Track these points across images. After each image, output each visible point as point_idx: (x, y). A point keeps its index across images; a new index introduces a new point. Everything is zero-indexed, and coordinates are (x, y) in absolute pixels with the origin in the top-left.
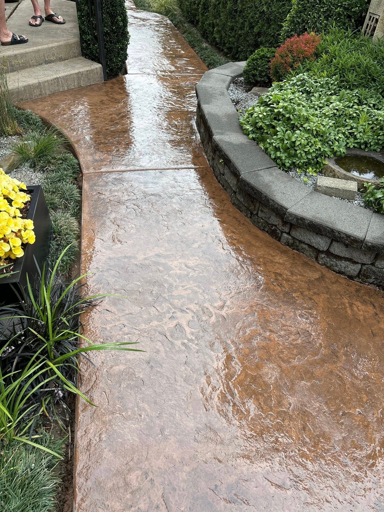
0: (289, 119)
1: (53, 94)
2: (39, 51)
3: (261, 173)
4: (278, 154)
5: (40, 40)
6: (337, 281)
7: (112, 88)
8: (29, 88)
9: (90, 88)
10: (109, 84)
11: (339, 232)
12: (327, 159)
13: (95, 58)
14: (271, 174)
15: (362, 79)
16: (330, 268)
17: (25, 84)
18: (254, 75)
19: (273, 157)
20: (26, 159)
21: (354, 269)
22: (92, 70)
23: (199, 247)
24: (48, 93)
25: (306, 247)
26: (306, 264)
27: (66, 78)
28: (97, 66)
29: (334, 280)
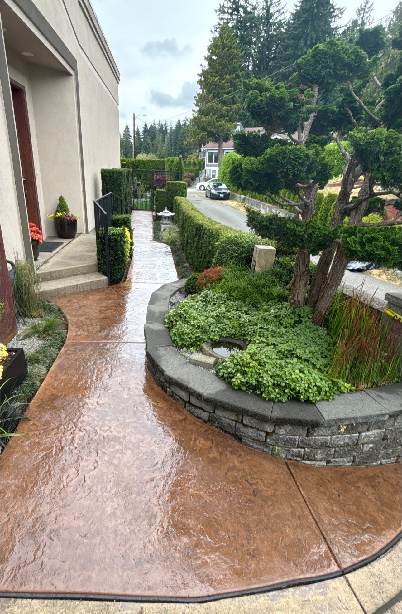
0: (185, 317)
1: (73, 294)
2: (70, 269)
3: (160, 349)
4: (176, 338)
5: (73, 263)
6: (195, 423)
7: (111, 290)
8: (58, 290)
9: (97, 290)
10: (111, 288)
11: (191, 389)
12: (205, 343)
13: (105, 274)
14: (166, 350)
15: (241, 295)
16: (192, 413)
17: (55, 288)
18: (189, 288)
19: (173, 339)
20: (37, 332)
21: (205, 415)
22: (101, 280)
23: (112, 392)
24: (69, 292)
25: (178, 398)
26: (178, 410)
27: (82, 285)
28: (104, 278)
29: (192, 422)
